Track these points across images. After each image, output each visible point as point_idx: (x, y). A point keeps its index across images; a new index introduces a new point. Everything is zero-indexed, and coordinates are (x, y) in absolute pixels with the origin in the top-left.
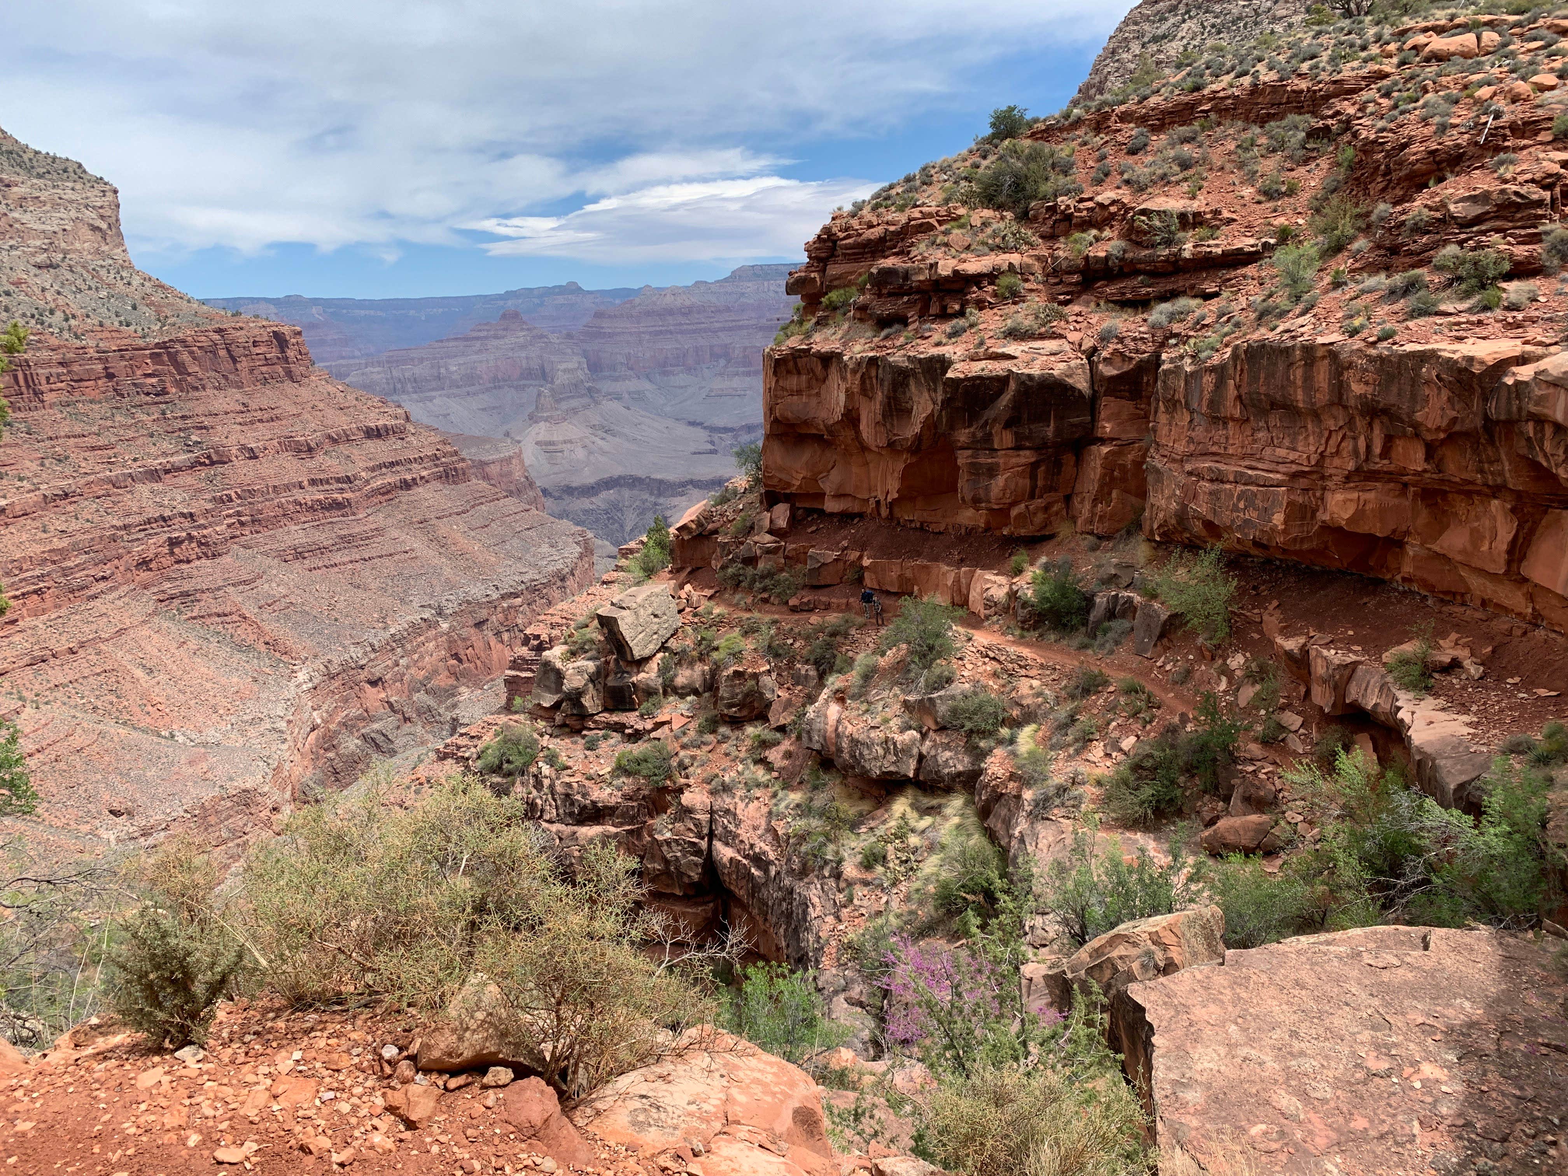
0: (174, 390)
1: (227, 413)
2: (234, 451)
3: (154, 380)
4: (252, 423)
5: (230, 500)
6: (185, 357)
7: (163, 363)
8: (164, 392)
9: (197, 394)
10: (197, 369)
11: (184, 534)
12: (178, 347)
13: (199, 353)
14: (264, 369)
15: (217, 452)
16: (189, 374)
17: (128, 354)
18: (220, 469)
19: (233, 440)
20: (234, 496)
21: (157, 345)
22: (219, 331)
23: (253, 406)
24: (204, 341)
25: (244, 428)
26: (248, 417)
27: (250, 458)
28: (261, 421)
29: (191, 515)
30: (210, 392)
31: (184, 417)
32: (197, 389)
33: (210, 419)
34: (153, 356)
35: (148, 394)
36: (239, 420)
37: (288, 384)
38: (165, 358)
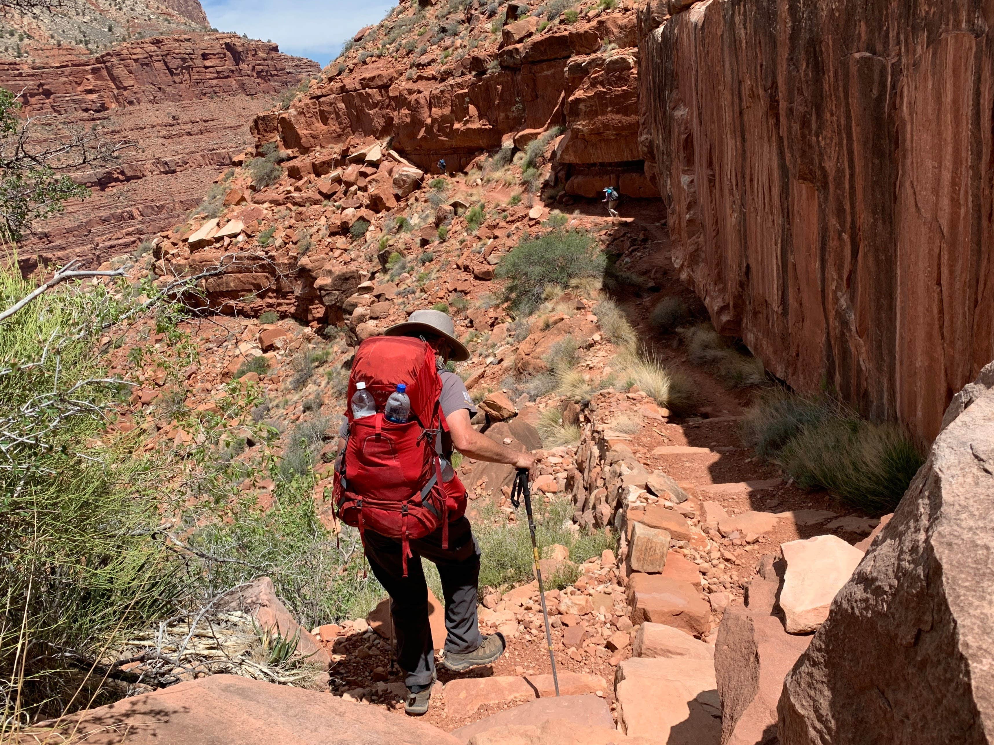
0: (113, 106)
1: (153, 127)
2: (149, 165)
3: (94, 96)
4: (179, 135)
5: (132, 217)
6: (120, 71)
7: (101, 78)
8: (104, 108)
9: (131, 108)
10: (132, 82)
11: (35, 256)
12: (115, 60)
13: (134, 66)
14: (214, 82)
15: (131, 167)
16: (125, 89)
17: (67, 70)
18: (133, 184)
19: (149, 154)
20: (136, 213)
21: (97, 60)
22: (157, 42)
23: (183, 118)
24: (139, 54)
25: (166, 142)
26: (175, 130)
27: (166, 173)
28: (189, 134)
29: (46, 235)
30: (143, 106)
31: (113, 132)
32: (131, 103)
33: (136, 132)
34: (95, 71)
35: (86, 110)
36: (164, 133)
37: (242, 96)
38: (105, 73)
